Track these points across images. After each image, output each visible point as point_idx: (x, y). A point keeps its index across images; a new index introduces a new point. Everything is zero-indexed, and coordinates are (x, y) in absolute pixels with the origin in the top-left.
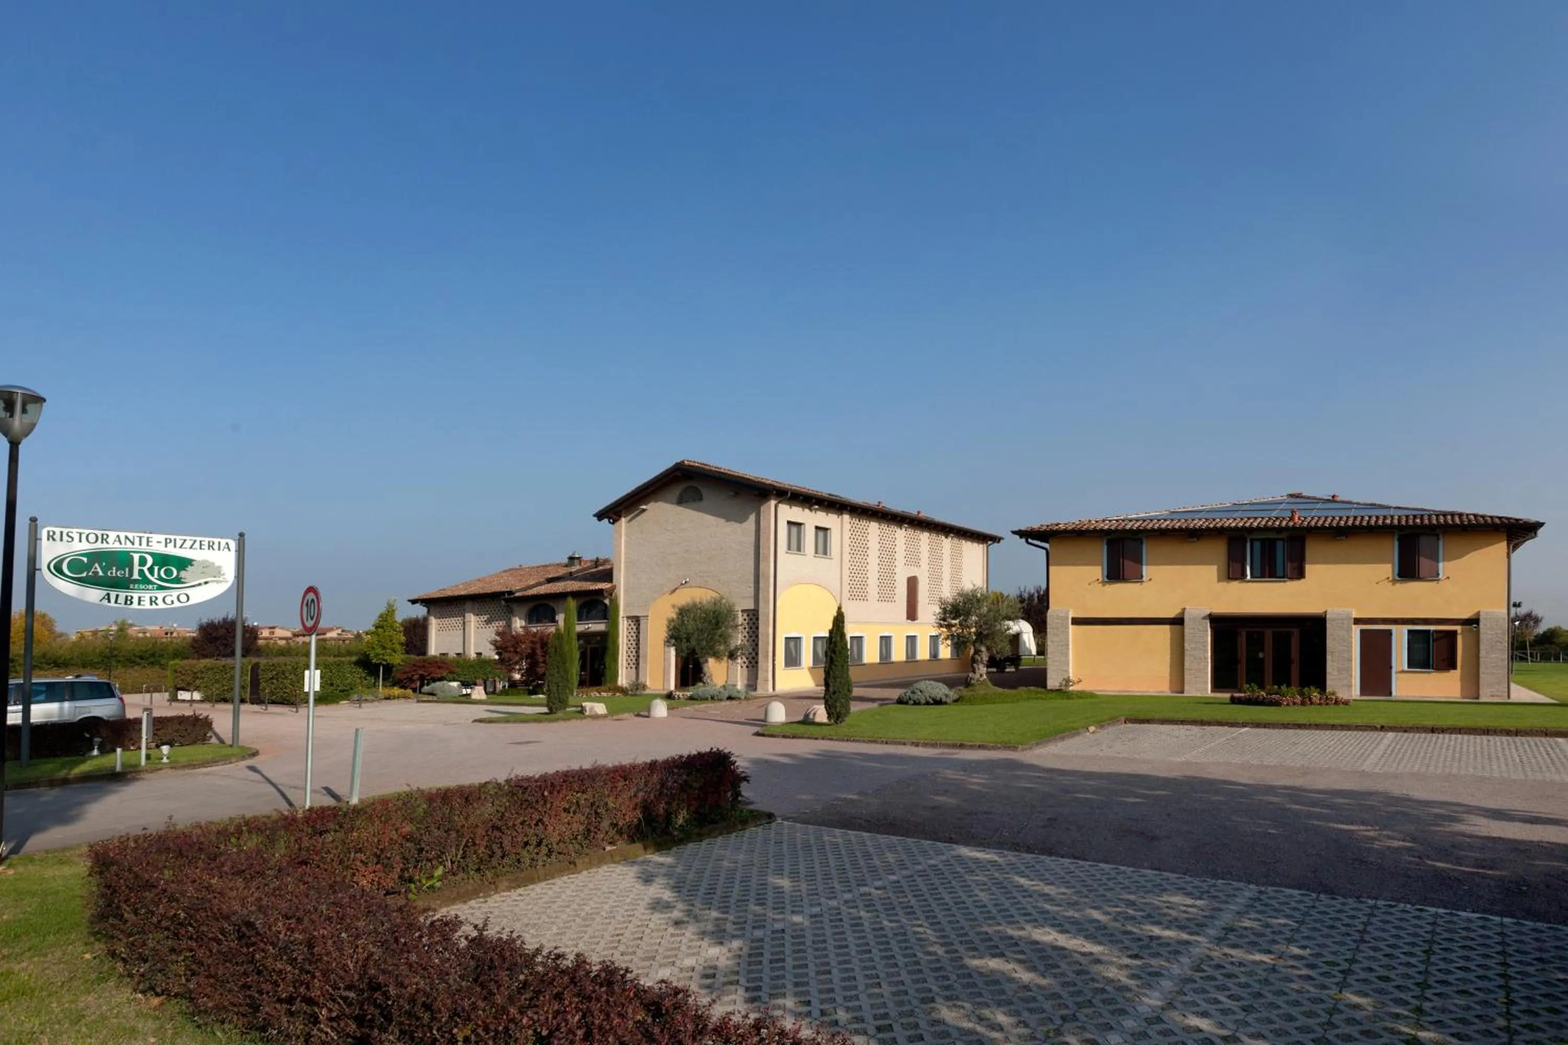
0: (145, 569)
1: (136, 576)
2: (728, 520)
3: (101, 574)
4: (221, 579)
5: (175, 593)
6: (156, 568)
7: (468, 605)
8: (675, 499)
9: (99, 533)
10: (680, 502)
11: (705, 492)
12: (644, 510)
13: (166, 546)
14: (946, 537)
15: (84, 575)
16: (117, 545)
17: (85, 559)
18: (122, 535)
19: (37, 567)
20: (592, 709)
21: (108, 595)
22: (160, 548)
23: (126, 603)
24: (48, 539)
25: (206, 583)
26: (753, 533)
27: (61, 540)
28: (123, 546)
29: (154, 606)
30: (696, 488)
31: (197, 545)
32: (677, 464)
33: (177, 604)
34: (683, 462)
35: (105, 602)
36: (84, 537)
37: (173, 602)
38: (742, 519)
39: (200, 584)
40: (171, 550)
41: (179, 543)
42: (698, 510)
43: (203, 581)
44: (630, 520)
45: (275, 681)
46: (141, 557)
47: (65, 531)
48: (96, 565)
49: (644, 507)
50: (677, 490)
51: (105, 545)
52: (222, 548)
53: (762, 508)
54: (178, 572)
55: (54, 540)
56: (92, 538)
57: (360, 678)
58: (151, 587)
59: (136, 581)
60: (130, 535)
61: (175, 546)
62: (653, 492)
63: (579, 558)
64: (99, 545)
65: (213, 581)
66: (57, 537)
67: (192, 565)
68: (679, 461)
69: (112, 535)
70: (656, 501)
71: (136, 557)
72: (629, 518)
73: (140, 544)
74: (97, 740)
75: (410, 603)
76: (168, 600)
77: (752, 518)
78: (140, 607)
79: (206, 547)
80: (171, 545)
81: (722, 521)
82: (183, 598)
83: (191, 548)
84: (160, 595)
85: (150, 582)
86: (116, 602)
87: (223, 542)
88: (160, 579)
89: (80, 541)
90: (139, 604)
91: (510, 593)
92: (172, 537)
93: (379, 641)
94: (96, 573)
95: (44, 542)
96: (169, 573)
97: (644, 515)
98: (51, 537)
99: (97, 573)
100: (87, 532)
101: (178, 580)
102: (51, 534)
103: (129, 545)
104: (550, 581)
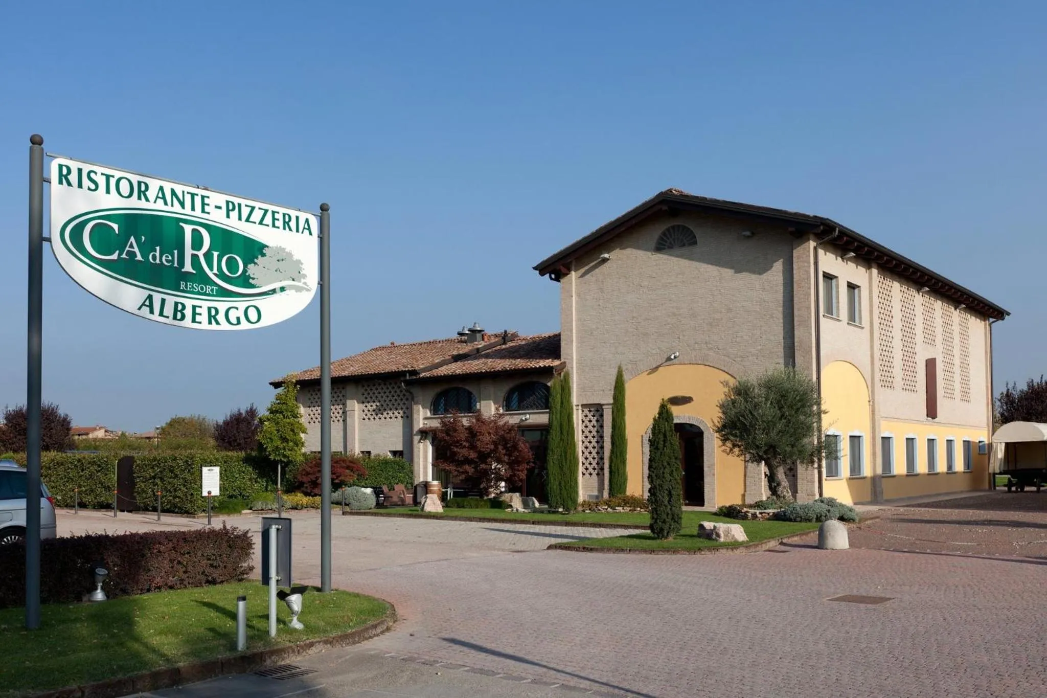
0: (201, 254)
1: (188, 267)
2: (738, 271)
3: (139, 257)
4: (300, 284)
5: (242, 305)
6: (216, 254)
7: (350, 389)
8: (653, 243)
9: (135, 179)
10: (660, 248)
11: (698, 233)
12: (607, 260)
13: (228, 216)
14: (956, 309)
15: (115, 257)
16: (160, 205)
17: (115, 227)
18: (168, 187)
19: (45, 235)
20: (727, 532)
21: (150, 297)
22: (218, 217)
23: (175, 318)
24: (61, 182)
25: (283, 289)
26: (781, 288)
27: (80, 186)
28: (168, 208)
29: (214, 326)
30: (684, 227)
31: (268, 219)
32: (661, 194)
33: (245, 325)
34: (670, 190)
35: (146, 310)
36: (113, 182)
37: (239, 322)
38: (762, 268)
39: (274, 291)
40: (234, 224)
41: (245, 211)
42: (690, 258)
43: (277, 285)
44: (582, 276)
45: (158, 481)
46: (194, 230)
47: (86, 168)
48: (132, 239)
49: (606, 256)
50: (656, 232)
51: (143, 204)
52: (301, 229)
53: (796, 253)
54: (245, 266)
55: (69, 184)
56: (125, 187)
57: (250, 480)
58: (208, 289)
59: (187, 276)
60: (179, 189)
61: (240, 219)
62: (619, 236)
63: (480, 331)
64: (134, 202)
65: (291, 287)
66: (73, 178)
67: (264, 255)
68: (664, 189)
69: (154, 185)
70: (623, 248)
71: (188, 229)
72: (582, 271)
73: (193, 209)
74: (101, 571)
75: (272, 387)
76: (233, 315)
77: (778, 266)
78: (195, 326)
79: (279, 223)
80: (234, 214)
81: (728, 273)
82: (253, 314)
83: (261, 223)
84: (222, 306)
85: (207, 281)
86: (161, 314)
87: (303, 216)
88: (221, 275)
89: (108, 191)
90: (194, 321)
91: (414, 372)
92: (236, 200)
93: (278, 431)
94: (132, 254)
95: (56, 189)
96: (231, 264)
97: (606, 265)
98: (64, 178)
99: (134, 254)
100: (118, 174)
101: (245, 281)
102: (65, 171)
103: (177, 207)
104: (457, 358)
